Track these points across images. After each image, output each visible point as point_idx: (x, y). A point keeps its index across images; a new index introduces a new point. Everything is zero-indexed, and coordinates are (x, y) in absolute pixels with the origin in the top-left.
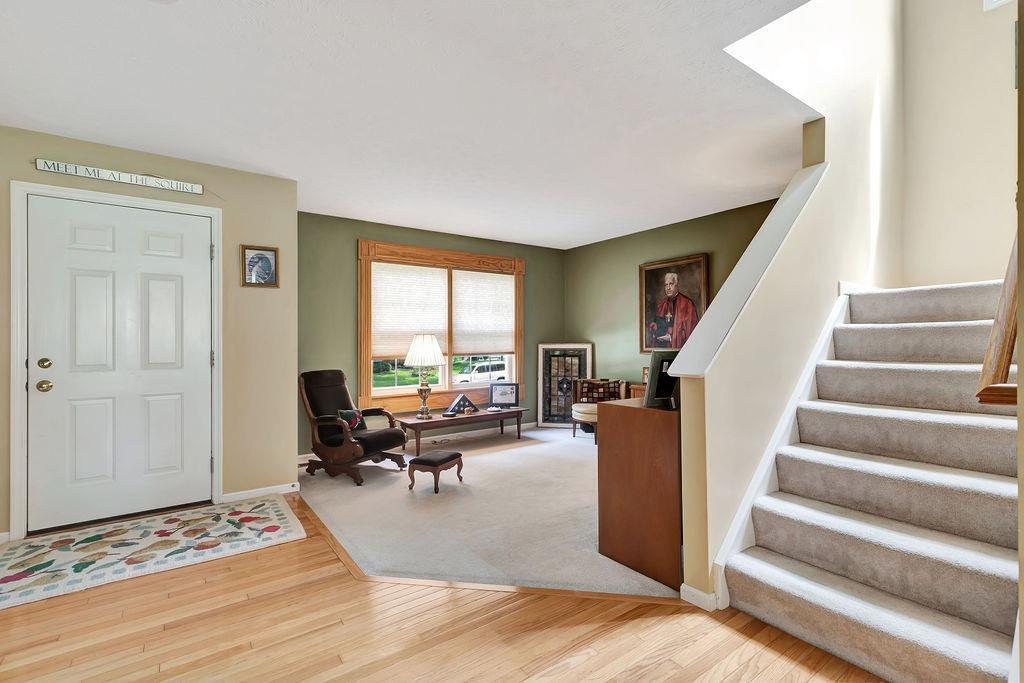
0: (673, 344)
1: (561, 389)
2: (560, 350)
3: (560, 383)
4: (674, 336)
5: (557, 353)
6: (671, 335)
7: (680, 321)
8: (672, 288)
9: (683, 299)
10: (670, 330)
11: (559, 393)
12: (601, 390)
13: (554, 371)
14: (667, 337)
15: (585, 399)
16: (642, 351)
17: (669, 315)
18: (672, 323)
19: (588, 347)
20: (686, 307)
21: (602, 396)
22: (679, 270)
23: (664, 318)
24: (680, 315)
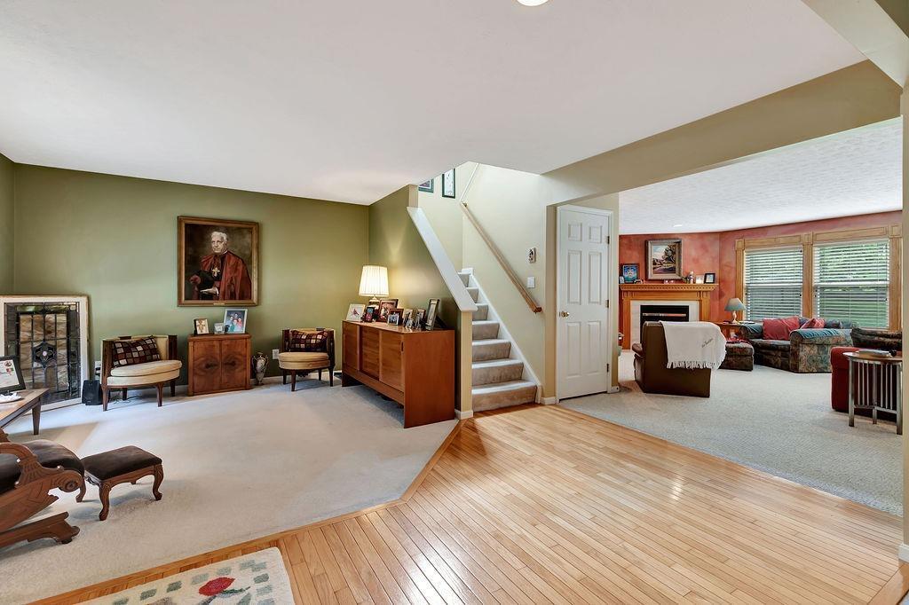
0: (221, 296)
1: (38, 359)
2: (37, 305)
3: (36, 351)
4: (222, 289)
5: (31, 309)
6: (219, 289)
7: (229, 276)
8: (221, 246)
9: (233, 258)
10: (217, 284)
11: (35, 364)
12: (140, 348)
13: (24, 335)
14: (214, 290)
15: (123, 362)
16: (180, 304)
17: (216, 270)
18: (219, 278)
19: (83, 301)
20: (236, 264)
21: (143, 354)
22: (227, 231)
23: (210, 273)
24: (228, 270)
